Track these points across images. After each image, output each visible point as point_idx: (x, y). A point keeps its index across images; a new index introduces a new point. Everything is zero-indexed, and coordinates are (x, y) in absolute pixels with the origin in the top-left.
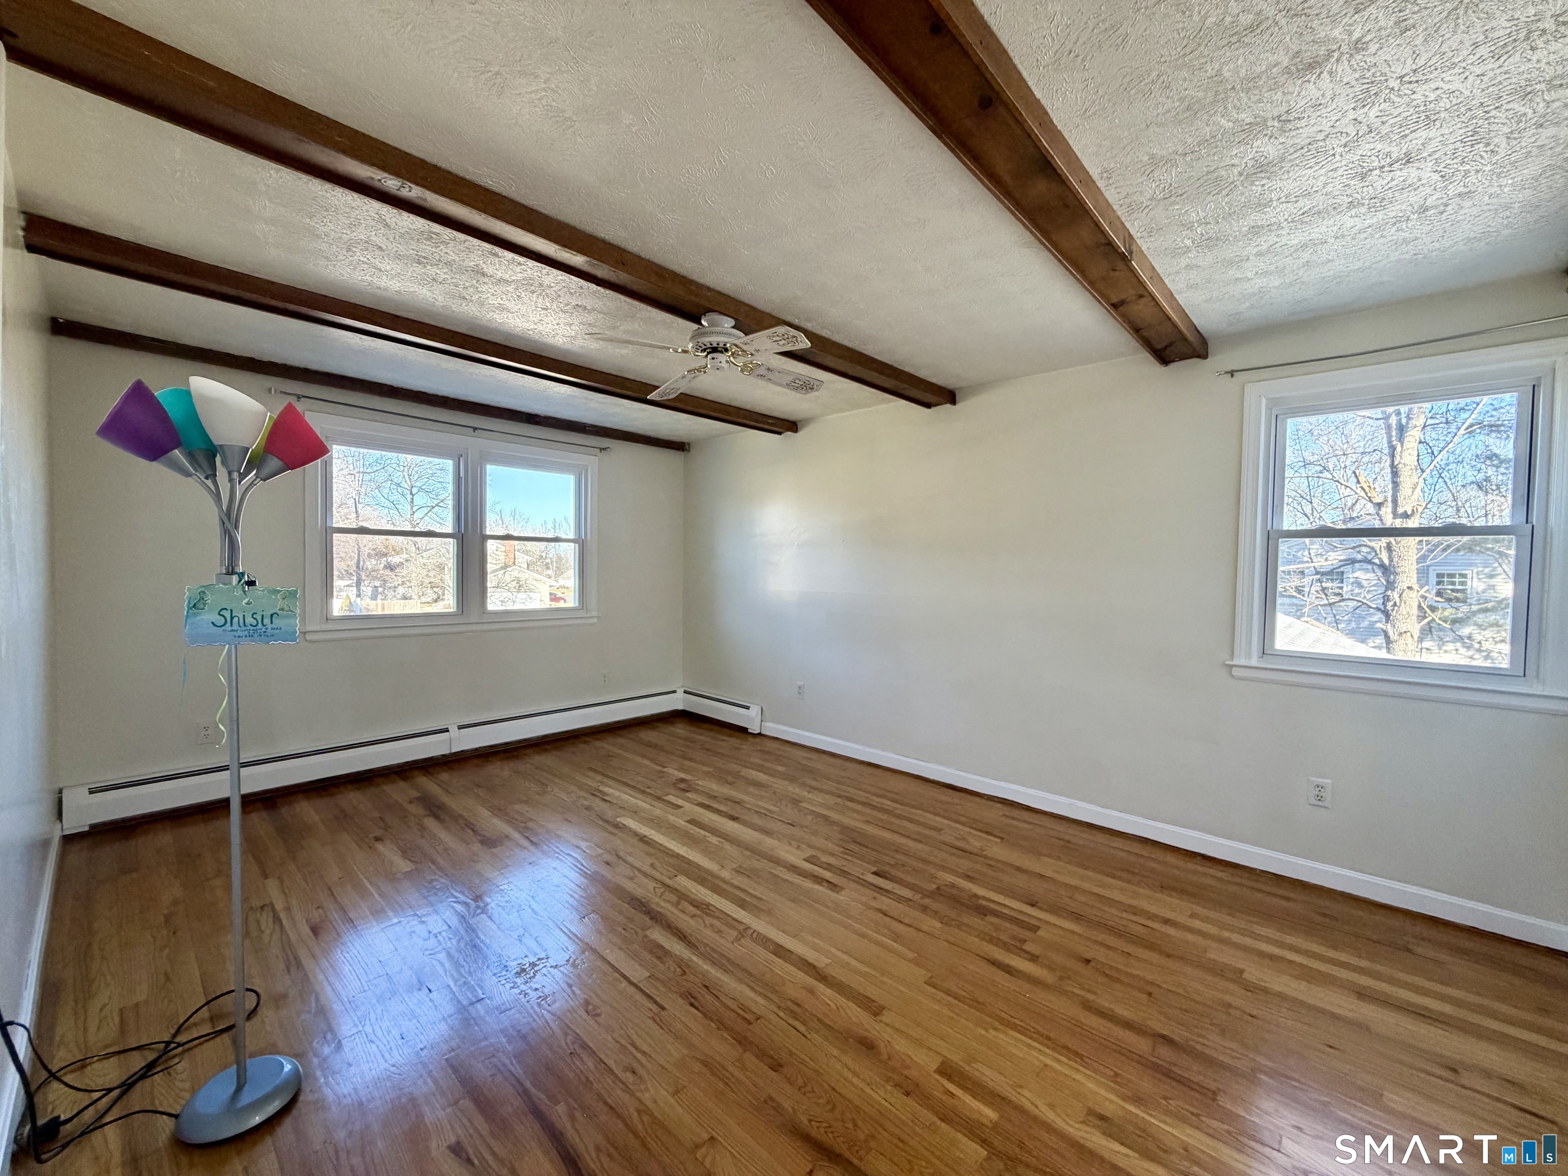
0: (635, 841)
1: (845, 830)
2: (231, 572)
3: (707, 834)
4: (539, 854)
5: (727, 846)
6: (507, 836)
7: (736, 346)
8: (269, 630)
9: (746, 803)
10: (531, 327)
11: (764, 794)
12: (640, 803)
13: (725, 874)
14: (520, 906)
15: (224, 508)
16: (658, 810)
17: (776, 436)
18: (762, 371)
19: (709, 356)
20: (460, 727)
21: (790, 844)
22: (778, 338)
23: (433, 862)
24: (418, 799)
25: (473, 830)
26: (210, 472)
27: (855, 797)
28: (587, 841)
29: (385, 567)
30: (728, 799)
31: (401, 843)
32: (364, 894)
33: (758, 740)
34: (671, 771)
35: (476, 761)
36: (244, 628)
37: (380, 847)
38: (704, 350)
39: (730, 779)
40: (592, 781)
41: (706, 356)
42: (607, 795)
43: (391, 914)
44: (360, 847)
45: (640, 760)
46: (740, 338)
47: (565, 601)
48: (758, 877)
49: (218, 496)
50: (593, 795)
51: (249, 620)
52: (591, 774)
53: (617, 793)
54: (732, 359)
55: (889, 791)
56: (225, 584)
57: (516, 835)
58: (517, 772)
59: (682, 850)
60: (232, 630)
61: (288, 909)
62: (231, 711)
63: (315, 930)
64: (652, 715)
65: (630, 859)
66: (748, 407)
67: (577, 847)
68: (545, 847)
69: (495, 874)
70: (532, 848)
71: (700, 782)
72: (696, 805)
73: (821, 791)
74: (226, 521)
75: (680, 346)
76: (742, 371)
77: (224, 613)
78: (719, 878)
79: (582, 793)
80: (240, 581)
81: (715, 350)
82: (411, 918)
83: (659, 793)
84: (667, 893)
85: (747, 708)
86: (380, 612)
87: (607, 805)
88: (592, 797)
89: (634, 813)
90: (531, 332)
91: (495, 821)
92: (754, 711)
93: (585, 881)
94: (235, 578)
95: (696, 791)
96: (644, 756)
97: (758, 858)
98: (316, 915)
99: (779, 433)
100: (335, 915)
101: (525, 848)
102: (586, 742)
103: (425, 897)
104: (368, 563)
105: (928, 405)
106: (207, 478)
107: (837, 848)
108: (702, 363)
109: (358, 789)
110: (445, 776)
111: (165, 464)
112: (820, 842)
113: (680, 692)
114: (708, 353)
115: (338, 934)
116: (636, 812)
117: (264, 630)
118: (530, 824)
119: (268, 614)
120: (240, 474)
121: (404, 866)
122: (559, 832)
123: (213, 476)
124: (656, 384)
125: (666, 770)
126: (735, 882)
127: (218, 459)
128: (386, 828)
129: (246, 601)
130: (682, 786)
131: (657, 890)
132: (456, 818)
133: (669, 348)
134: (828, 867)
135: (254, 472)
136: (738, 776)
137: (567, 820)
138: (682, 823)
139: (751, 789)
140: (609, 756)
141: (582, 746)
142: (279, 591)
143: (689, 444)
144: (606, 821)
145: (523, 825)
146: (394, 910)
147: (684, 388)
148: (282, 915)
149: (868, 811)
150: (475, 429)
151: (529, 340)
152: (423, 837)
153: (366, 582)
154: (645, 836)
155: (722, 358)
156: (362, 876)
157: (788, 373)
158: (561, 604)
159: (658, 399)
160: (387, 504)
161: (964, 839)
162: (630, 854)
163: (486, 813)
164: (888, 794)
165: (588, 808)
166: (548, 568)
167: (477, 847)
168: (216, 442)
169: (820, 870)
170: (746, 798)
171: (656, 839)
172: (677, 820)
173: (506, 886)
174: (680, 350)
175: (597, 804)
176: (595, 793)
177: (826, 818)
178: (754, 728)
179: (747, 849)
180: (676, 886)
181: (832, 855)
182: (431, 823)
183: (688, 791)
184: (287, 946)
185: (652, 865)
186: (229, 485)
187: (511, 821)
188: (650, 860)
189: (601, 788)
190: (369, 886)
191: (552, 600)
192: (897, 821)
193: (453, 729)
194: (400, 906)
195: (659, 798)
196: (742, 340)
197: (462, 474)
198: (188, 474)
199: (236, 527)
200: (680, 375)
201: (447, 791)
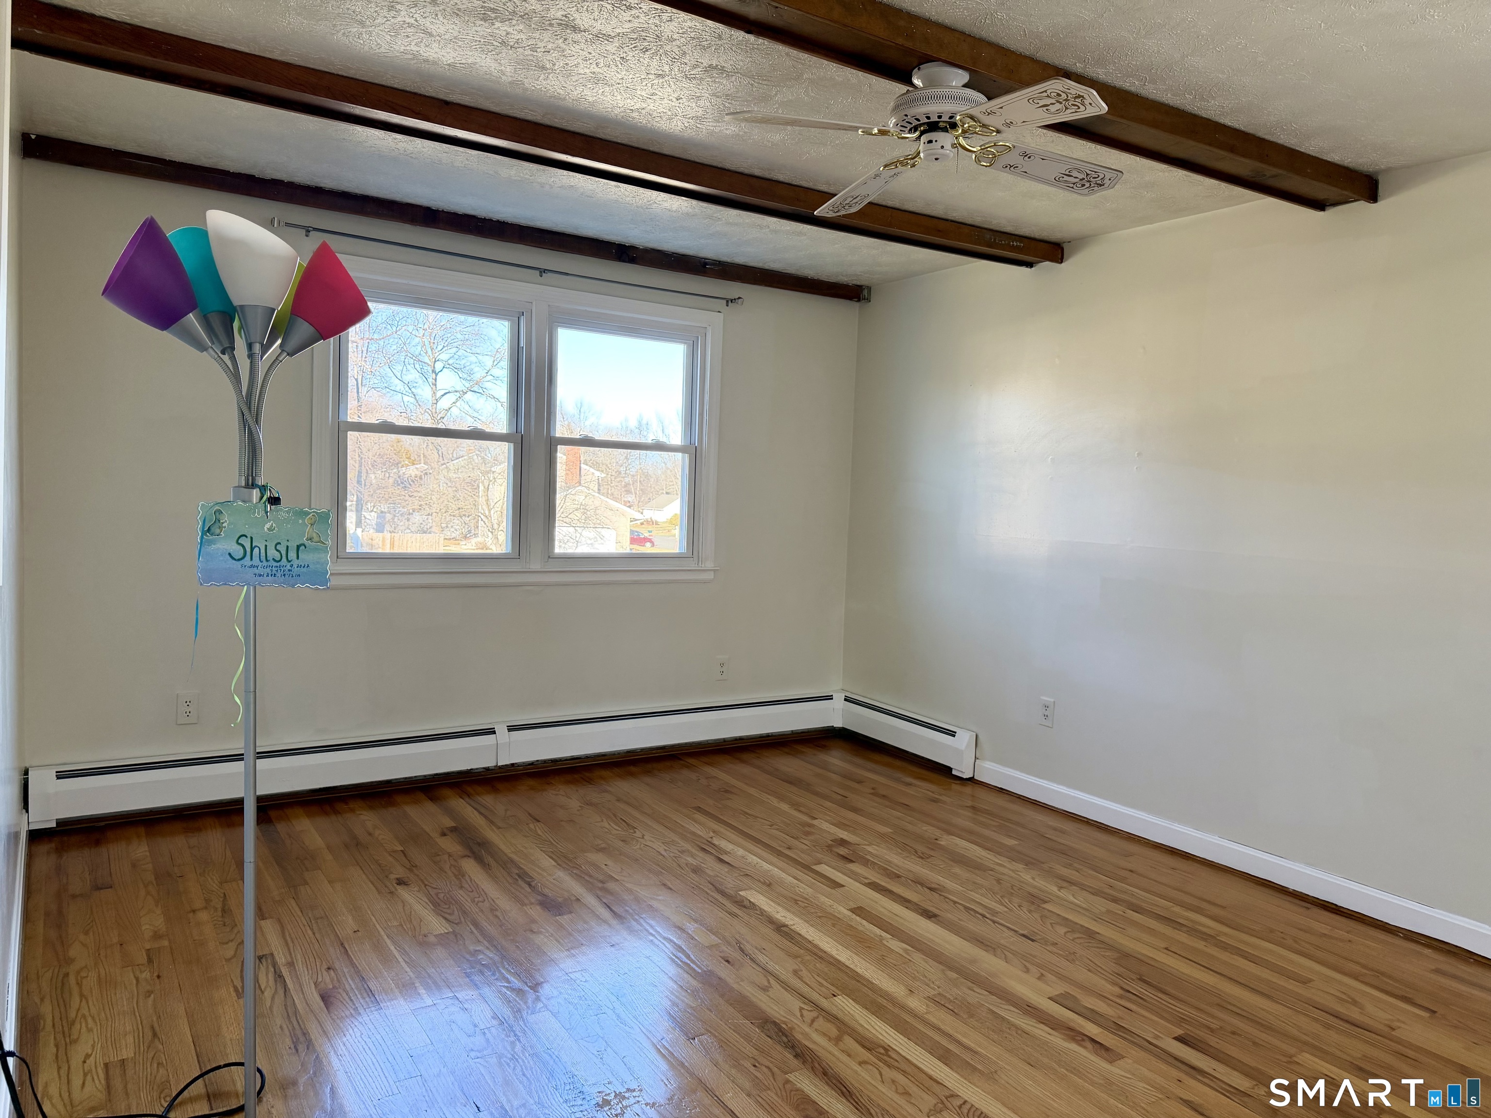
0: (768, 931)
1: (1124, 957)
2: (253, 486)
3: (884, 934)
4: (625, 933)
5: (917, 957)
6: (578, 900)
7: (972, 118)
8: (296, 570)
9: (949, 892)
10: (638, 106)
11: (979, 880)
12: (776, 871)
13: (915, 1003)
14: (600, 1006)
15: (244, 393)
16: (804, 886)
17: (1023, 269)
18: (1013, 158)
19: (924, 138)
20: (511, 728)
21: (1027, 971)
22: (1048, 101)
23: (476, 924)
24: (453, 830)
25: (530, 885)
26: (227, 345)
27: (1144, 905)
28: (696, 921)
29: (396, 483)
30: (919, 882)
31: (433, 892)
32: (387, 959)
33: (968, 789)
34: (826, 826)
35: (531, 782)
36: (265, 563)
37: (402, 891)
38: (915, 129)
39: (921, 848)
40: (701, 828)
41: (919, 138)
42: (726, 853)
43: (422, 991)
44: (379, 892)
45: (775, 802)
46: (978, 104)
47: (653, 545)
48: (972, 1016)
49: (235, 377)
50: (704, 850)
51: (272, 553)
52: (698, 816)
53: (740, 852)
54: (961, 140)
55: (1209, 902)
56: (244, 501)
57: (590, 900)
58: (590, 804)
59: (843, 955)
60: (252, 566)
61: (291, 964)
62: (247, 679)
63: (326, 999)
64: (793, 733)
65: (761, 958)
66: (977, 220)
67: (680, 928)
68: (634, 923)
69: (562, 955)
70: (614, 922)
71: (869, 849)
72: (866, 885)
73: (1083, 887)
74: (246, 412)
75: (877, 125)
76: (978, 160)
77: (242, 541)
78: (903, 1007)
79: (687, 846)
80: (261, 498)
81: (933, 127)
82: (451, 1001)
83: (805, 858)
84: (821, 1019)
85: (952, 734)
86: (387, 550)
87: (725, 869)
88: (701, 854)
89: (768, 885)
90: (635, 115)
91: (561, 874)
92: (964, 739)
93: (694, 983)
94: (256, 493)
95: (866, 863)
96: (781, 798)
97: (970, 984)
98: (327, 979)
99: (1030, 265)
100: (351, 983)
101: (605, 922)
102: (689, 767)
103: (468, 975)
104: (373, 476)
105: (1319, 205)
106: (223, 353)
107: (1109, 986)
108: (910, 149)
109: (371, 808)
110: (488, 800)
111: (175, 334)
112: (1081, 974)
113: (839, 698)
114: (922, 133)
115: (356, 1009)
116: (769, 885)
117: (289, 567)
118: (611, 885)
119: (293, 545)
120: (262, 345)
121: (436, 925)
122: (655, 904)
123: (229, 349)
124: (831, 190)
125: (815, 822)
126: (931, 1018)
127: (236, 324)
128: (412, 867)
129: (268, 526)
130: (843, 851)
131: (805, 1013)
132: (506, 864)
133: (857, 128)
134: (1092, 1016)
135: (279, 342)
136: (933, 844)
137: (664, 885)
138: (843, 911)
139: (957, 870)
140: (727, 791)
141: (686, 773)
142: (308, 514)
143: (869, 289)
144: (723, 893)
145: (600, 885)
146: (428, 988)
147: (873, 193)
148: (285, 972)
149: (1168, 931)
150: (542, 271)
151: (634, 127)
152: (461, 887)
153: (369, 505)
154: (786, 926)
155: (945, 139)
156: (382, 933)
157: (1058, 159)
158: (647, 549)
159: (831, 215)
160: (400, 386)
161: (1355, 1003)
162: (762, 950)
163: (547, 862)
164: (1204, 905)
165: (696, 870)
166: (628, 492)
167: (535, 912)
168: (236, 302)
169: (1080, 1020)
170: (949, 884)
171: (803, 932)
172: (836, 905)
173: (578, 975)
174: (876, 131)
175: (711, 866)
176: (707, 848)
177: (1090, 934)
178: (963, 769)
179: (951, 968)
180: (835, 1011)
181: (1102, 997)
182: (470, 866)
183: (851, 861)
184: (291, 1013)
185: (795, 972)
186: (249, 361)
187: (582, 876)
188: (791, 964)
189: (716, 841)
190: (392, 948)
191: (633, 541)
192: (1224, 956)
193: (501, 730)
194: (435, 983)
195: (807, 868)
196: (983, 108)
197: (522, 344)
198: (202, 348)
199: (257, 421)
200: (872, 173)
201: (492, 822)
